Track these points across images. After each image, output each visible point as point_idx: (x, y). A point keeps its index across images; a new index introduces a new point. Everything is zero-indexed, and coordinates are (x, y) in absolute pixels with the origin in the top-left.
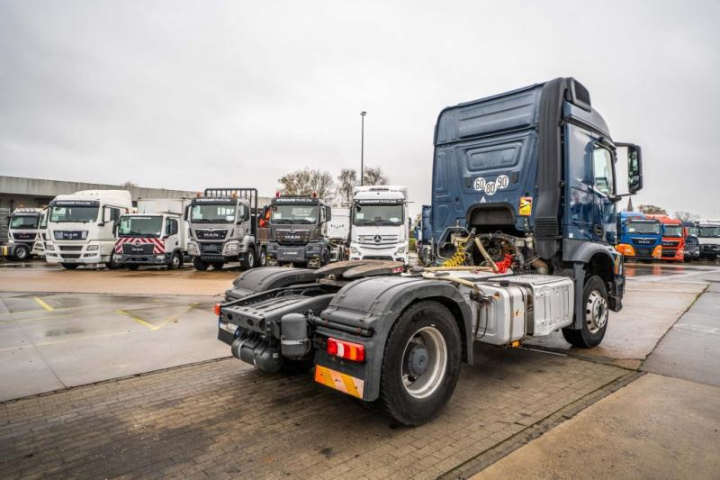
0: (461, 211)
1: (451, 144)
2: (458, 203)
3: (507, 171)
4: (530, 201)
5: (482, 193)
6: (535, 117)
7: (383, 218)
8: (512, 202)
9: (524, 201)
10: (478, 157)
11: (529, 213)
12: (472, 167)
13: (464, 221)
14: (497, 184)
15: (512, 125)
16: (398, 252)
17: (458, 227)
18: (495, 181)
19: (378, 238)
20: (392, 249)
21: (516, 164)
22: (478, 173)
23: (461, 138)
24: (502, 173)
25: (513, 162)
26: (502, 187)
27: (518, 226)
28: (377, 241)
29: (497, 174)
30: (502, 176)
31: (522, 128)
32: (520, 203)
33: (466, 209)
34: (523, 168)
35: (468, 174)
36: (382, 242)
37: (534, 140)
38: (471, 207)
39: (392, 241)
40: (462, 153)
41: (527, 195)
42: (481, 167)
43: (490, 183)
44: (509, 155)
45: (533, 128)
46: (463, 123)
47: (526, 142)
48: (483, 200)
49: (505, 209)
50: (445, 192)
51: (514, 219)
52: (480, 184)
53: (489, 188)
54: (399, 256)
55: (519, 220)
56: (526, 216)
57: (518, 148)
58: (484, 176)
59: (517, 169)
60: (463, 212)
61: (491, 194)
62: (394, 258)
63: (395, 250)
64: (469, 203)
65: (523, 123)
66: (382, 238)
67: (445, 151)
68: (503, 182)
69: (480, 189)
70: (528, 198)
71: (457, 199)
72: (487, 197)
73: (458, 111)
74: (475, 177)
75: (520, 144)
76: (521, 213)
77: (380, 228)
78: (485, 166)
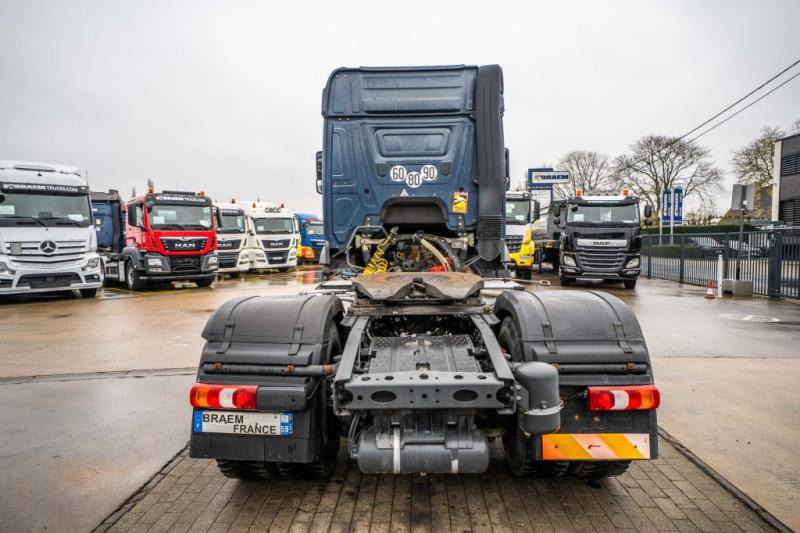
0: (374, 206)
1: (353, 118)
2: (368, 196)
3: (433, 161)
4: (465, 197)
5: (403, 185)
6: (465, 102)
7: (56, 214)
8: (443, 197)
9: (458, 196)
10: (393, 140)
11: (464, 211)
12: (386, 152)
13: (378, 218)
14: (423, 175)
15: (437, 108)
16: (88, 266)
17: (369, 226)
18: (419, 171)
19: (48, 247)
20: (78, 262)
21: (444, 154)
22: (395, 159)
23: (368, 112)
24: (428, 163)
25: (442, 151)
26: (429, 179)
27: (451, 225)
28: (48, 250)
29: (422, 164)
30: (429, 166)
31: (450, 112)
32: (453, 199)
33: (381, 204)
34: (456, 160)
35: (380, 160)
36: (57, 251)
37: (467, 129)
38: (387, 202)
39: (75, 250)
40: (369, 131)
41: (461, 190)
42: (399, 153)
43: (414, 173)
44: (435, 141)
45: (463, 115)
46: (368, 93)
47: (456, 130)
48: (404, 193)
49: (433, 205)
50: (349, 180)
51: (446, 216)
52: (398, 173)
53: (412, 179)
54: (89, 271)
55: (451, 218)
56: (462, 214)
57: (446, 136)
58: (403, 164)
59: (447, 159)
60: (375, 208)
61: (414, 186)
62: (82, 275)
63: (83, 263)
64: (384, 196)
65: (451, 108)
66: (58, 245)
67: (345, 126)
68: (429, 173)
69: (398, 180)
70: (463, 193)
71: (367, 191)
72: (409, 190)
73: (361, 76)
74: (392, 164)
75: (448, 131)
76: (454, 210)
77: (52, 229)
78: (404, 152)
